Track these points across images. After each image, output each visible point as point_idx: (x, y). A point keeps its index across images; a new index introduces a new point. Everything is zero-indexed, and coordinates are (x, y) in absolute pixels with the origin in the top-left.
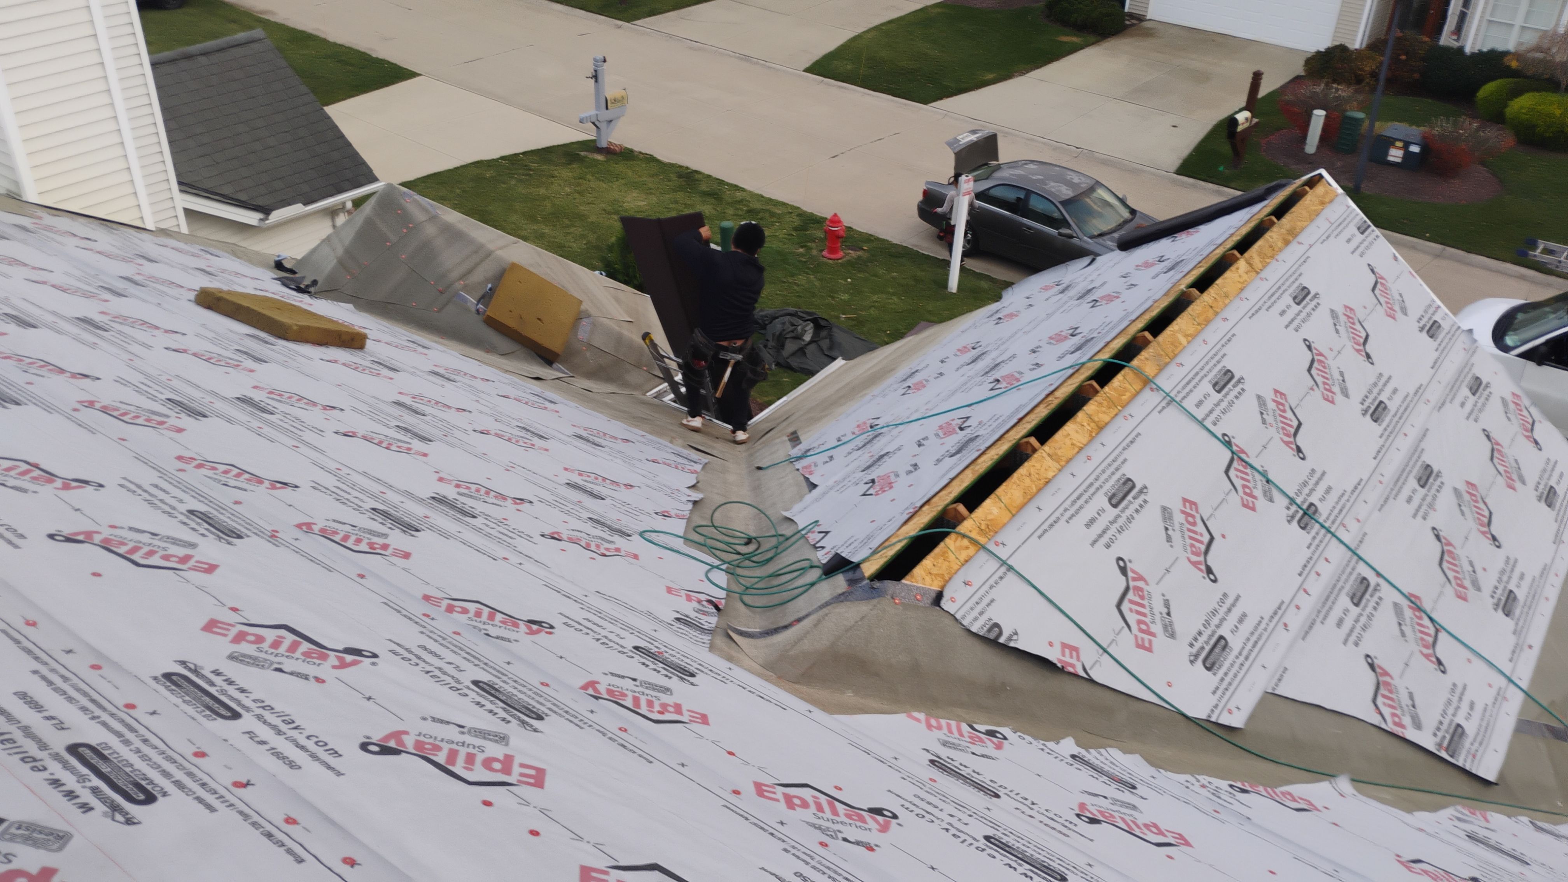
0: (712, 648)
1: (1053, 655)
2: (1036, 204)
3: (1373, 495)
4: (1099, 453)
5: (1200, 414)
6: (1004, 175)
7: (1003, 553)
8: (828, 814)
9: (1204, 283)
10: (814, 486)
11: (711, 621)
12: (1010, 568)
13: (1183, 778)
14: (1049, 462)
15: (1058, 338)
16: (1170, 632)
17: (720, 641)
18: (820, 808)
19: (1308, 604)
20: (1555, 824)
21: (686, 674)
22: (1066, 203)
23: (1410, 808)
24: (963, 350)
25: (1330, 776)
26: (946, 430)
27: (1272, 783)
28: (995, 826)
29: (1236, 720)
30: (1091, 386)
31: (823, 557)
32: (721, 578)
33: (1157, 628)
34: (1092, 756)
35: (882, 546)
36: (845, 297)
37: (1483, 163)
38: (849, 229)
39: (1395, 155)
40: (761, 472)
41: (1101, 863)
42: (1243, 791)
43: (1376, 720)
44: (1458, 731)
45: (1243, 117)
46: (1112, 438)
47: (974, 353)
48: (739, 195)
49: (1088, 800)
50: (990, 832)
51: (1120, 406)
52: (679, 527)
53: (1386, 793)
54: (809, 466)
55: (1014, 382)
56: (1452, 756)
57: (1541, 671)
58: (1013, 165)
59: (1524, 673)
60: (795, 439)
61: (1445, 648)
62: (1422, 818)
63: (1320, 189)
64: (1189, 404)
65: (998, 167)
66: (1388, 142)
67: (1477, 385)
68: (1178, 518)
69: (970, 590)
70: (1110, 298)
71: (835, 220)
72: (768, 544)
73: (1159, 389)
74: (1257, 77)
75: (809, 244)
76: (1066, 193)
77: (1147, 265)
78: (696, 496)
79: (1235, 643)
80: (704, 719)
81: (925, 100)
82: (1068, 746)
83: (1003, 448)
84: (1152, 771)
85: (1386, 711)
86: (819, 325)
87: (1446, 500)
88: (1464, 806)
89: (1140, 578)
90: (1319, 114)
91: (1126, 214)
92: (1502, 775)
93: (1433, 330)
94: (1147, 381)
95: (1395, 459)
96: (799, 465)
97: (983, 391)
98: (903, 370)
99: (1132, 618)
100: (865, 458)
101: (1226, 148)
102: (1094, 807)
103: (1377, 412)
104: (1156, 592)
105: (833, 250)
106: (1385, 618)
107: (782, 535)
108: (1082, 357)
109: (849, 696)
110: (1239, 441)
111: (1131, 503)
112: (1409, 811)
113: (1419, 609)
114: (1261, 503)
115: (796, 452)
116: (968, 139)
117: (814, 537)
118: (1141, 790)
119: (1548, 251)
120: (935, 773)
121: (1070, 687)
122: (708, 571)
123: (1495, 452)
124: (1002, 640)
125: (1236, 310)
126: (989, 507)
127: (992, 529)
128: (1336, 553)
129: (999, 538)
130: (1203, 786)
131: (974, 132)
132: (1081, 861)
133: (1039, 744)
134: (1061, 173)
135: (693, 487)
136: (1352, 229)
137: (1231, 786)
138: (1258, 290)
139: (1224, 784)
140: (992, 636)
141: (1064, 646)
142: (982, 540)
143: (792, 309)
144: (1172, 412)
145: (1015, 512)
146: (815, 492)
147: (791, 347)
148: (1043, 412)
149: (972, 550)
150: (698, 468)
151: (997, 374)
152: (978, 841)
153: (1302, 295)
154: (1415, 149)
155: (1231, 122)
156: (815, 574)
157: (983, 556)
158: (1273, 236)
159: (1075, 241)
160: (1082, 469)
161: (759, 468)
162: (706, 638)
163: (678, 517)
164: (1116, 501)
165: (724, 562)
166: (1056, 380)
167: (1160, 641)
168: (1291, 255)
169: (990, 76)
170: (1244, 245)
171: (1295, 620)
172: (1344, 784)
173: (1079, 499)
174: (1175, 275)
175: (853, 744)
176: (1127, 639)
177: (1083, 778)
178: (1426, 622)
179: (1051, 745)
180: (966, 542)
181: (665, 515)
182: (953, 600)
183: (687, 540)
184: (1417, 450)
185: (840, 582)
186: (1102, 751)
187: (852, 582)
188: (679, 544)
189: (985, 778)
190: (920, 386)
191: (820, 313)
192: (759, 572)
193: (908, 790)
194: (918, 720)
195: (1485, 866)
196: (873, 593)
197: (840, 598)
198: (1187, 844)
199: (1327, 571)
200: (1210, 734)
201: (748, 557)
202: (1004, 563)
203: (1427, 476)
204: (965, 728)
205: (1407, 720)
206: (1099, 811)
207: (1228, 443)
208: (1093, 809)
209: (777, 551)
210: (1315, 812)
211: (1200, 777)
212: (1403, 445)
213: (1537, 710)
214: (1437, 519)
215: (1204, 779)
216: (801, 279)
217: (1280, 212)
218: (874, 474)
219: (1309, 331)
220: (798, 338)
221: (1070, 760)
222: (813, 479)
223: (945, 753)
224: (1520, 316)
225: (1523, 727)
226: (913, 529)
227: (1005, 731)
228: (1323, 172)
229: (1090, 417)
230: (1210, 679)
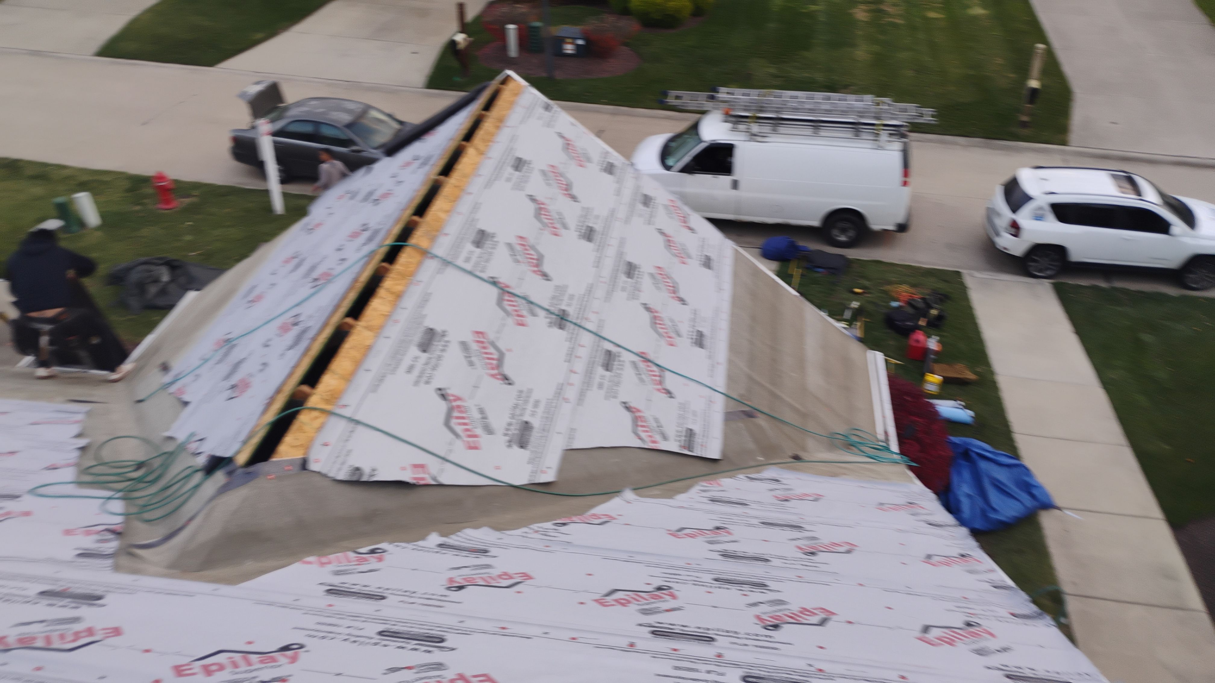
0: (117, 568)
1: (407, 476)
2: (327, 131)
3: (600, 293)
4: (403, 315)
5: (468, 266)
6: (294, 113)
7: (346, 412)
8: (243, 667)
9: (447, 170)
10: (186, 404)
11: (113, 545)
12: (358, 422)
13: (519, 532)
14: (368, 333)
15: (355, 235)
16: (489, 430)
17: (124, 560)
18: (235, 665)
19: (577, 380)
20: (758, 472)
21: (92, 598)
22: (350, 126)
23: (670, 494)
24: (287, 261)
25: (616, 492)
26: (285, 329)
27: (581, 511)
28: (385, 621)
29: (549, 476)
30: (383, 267)
31: (201, 461)
32: (118, 506)
33: (479, 431)
34: (452, 540)
35: (250, 437)
36: (188, 238)
37: (626, 44)
38: (176, 181)
39: (569, 48)
40: (141, 404)
41: (469, 617)
42: (564, 524)
43: (638, 443)
44: (690, 433)
45: (460, 38)
46: (410, 302)
47: (295, 261)
48: (66, 172)
49: (454, 574)
50: (382, 628)
51: (409, 276)
52: (69, 474)
53: (655, 491)
54: (179, 389)
55: (328, 278)
56: (690, 451)
57: (731, 378)
58: (298, 104)
59: (720, 383)
60: (165, 368)
61: (670, 382)
62: (681, 499)
63: (510, 86)
64: (460, 262)
65: (286, 109)
66: (560, 41)
67: (647, 201)
68: (474, 346)
69: (327, 449)
70: (386, 195)
71: (161, 177)
72: (157, 463)
73: (435, 257)
74: (461, 8)
75: (145, 201)
76: (346, 118)
77: (408, 164)
78: (82, 442)
79: (536, 422)
80: (117, 632)
81: (211, 62)
82: (434, 539)
83: (328, 332)
84: (498, 534)
85: (643, 435)
86: (173, 266)
87: (646, 283)
88: (705, 480)
89: (458, 399)
90: (511, 27)
91: (396, 126)
92: (724, 453)
93: (610, 169)
94: (425, 253)
95: (609, 263)
96: (173, 389)
97: (306, 291)
98: (243, 289)
99: (459, 429)
100: (224, 368)
101: (455, 63)
102: (459, 577)
103: (589, 235)
104: (471, 404)
105: (167, 202)
106: (628, 374)
107: (165, 453)
108: (372, 246)
109: (250, 565)
110: (503, 279)
111: (437, 345)
112: (671, 497)
113: (648, 361)
114: (529, 319)
115: (167, 378)
116: (254, 89)
117: (193, 447)
118: (493, 551)
119: (678, 97)
120: (333, 600)
121: (426, 496)
122: (104, 504)
123: (669, 242)
124: (365, 479)
125: (476, 185)
126: (328, 381)
127: (334, 397)
128: (586, 339)
129: (343, 402)
130: (537, 532)
131: (258, 83)
132: (452, 621)
133: (410, 546)
134: (337, 104)
135: (79, 436)
136: (540, 111)
137: (556, 524)
138: (487, 167)
139: (548, 525)
140: (354, 478)
141: (416, 466)
142: (328, 407)
143: (143, 259)
144: (450, 272)
145: (349, 378)
146: (189, 409)
147: (153, 290)
148: (352, 296)
149: (322, 419)
150: (79, 417)
151: (315, 275)
152: (372, 638)
153: (519, 164)
154: (580, 42)
155: (452, 44)
156: (198, 477)
157: (333, 420)
158: (487, 125)
159: (364, 154)
160: (394, 331)
161: (140, 401)
162: (109, 562)
163: (69, 465)
164: (425, 347)
165: (120, 491)
166: (356, 268)
167: (484, 439)
168: (503, 137)
169: (259, 36)
170: (469, 136)
171: (571, 393)
172: (629, 494)
173: (397, 355)
174: (427, 168)
175: (259, 603)
176: (459, 445)
177: (451, 559)
178: (655, 368)
179: (421, 543)
180: (315, 414)
181: (54, 468)
182: (317, 461)
183: (80, 484)
184: (620, 254)
185: (220, 477)
186: (459, 533)
187: (230, 473)
188: (72, 489)
189: (372, 589)
190: (259, 298)
191: (171, 256)
192: (153, 489)
193: (310, 621)
194: (309, 563)
195: (722, 516)
196: (249, 477)
197: (224, 490)
198: (529, 577)
199: (583, 353)
200: (534, 493)
201: (139, 480)
202: (351, 420)
203: (631, 270)
204: (351, 555)
205: (658, 438)
206: (464, 579)
207: (494, 282)
208: (458, 579)
209: (165, 468)
210: (614, 521)
211: (531, 526)
212: (611, 252)
213: (733, 402)
214: (645, 297)
215: (535, 526)
216: (146, 231)
217: (488, 106)
218: (234, 380)
219: (530, 189)
220: (156, 281)
221: (438, 549)
222: (186, 398)
223: (336, 580)
224: (673, 144)
225: (729, 417)
226: (271, 416)
227: (383, 545)
228: (510, 72)
229: (388, 291)
230: (524, 454)
